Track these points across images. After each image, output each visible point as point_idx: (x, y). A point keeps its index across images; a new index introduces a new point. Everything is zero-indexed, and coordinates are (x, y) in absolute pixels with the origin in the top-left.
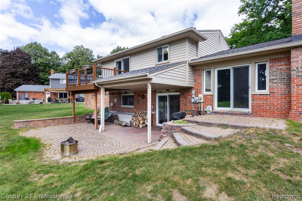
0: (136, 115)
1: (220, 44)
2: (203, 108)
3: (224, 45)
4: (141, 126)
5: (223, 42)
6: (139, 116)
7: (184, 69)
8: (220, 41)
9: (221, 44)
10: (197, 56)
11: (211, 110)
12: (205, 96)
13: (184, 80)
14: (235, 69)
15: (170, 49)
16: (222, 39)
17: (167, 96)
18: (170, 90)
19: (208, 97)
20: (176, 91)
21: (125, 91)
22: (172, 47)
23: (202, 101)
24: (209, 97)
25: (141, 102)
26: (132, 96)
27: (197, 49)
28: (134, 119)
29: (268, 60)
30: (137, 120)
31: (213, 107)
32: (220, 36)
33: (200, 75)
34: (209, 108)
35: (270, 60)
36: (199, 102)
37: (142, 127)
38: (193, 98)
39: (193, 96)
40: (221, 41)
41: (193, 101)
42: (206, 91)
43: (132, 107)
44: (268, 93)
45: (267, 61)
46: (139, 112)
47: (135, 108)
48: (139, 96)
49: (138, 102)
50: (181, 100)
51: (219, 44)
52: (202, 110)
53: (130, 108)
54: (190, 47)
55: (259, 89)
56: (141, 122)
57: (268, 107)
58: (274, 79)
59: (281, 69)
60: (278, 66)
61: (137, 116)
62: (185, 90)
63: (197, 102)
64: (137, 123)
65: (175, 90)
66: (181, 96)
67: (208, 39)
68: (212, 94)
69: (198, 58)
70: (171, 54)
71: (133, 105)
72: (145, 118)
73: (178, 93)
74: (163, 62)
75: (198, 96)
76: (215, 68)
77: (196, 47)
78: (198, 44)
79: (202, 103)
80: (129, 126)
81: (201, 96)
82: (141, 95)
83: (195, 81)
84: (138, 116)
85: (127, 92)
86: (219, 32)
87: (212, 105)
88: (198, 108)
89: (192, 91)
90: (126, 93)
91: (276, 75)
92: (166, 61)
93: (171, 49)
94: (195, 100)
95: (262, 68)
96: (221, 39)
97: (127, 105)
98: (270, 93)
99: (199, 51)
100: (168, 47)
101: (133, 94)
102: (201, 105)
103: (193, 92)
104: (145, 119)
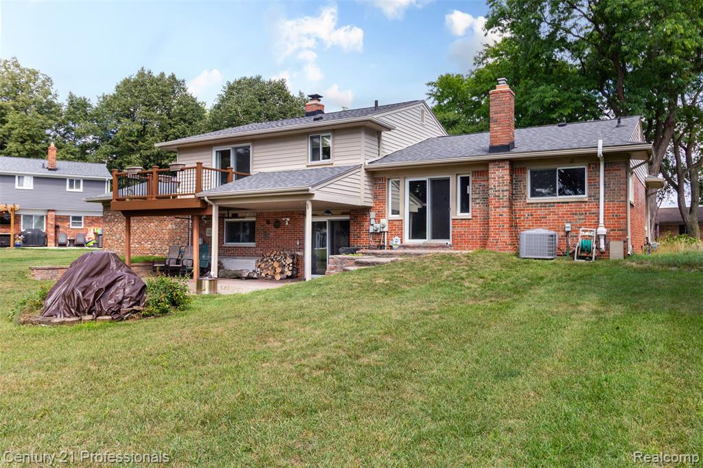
0: (265, 259)
1: (423, 125)
2: (388, 242)
3: (433, 127)
4: (278, 277)
5: (430, 122)
6: (272, 260)
7: (358, 178)
8: (423, 121)
9: (426, 126)
10: (379, 155)
11: (399, 243)
12: (390, 222)
13: (358, 195)
14: (433, 182)
15: (333, 141)
16: (427, 117)
17: (326, 222)
18: (332, 211)
19: (395, 223)
20: (343, 214)
21: (235, 212)
22: (337, 138)
23: (386, 229)
24: (397, 223)
25: (272, 234)
26: (253, 224)
27: (379, 142)
28: (263, 266)
29: (471, 172)
30: (270, 268)
31: (401, 240)
32: (423, 111)
33: (383, 187)
34: (396, 241)
35: (473, 172)
36: (381, 232)
37: (281, 279)
38: (373, 225)
39: (373, 222)
40: (425, 119)
41: (371, 231)
42: (393, 214)
43: (252, 244)
44: (470, 217)
45: (469, 174)
46: (271, 253)
47: (258, 246)
48: (268, 222)
49: (266, 234)
50: (352, 228)
51: (420, 127)
52: (386, 244)
53: (246, 248)
54: (366, 140)
55: (462, 212)
56: (279, 270)
57: (470, 237)
58: (477, 199)
59: (484, 186)
60: (481, 181)
61: (267, 261)
62: (360, 213)
63: (379, 231)
64: (269, 272)
65: (340, 212)
66: (352, 222)
67: (397, 128)
68: (400, 219)
69: (380, 157)
70: (336, 150)
71: (254, 241)
72: (284, 263)
73: (347, 218)
74: (322, 161)
75: (379, 222)
76: (405, 178)
77: (376, 139)
78: (380, 134)
79: (386, 234)
80: (255, 278)
81: (384, 221)
82: (272, 221)
83: (375, 196)
84: (270, 261)
85: (239, 215)
86: (422, 104)
87: (401, 235)
88: (380, 242)
89: (371, 213)
90: (235, 216)
91: (479, 193)
92: (326, 161)
93: (336, 142)
94: (375, 229)
95: (465, 182)
96: (425, 116)
97: (239, 241)
98: (473, 217)
99: (381, 146)
100: (330, 136)
101: (254, 219)
102: (384, 237)
103: (373, 214)
104: (284, 266)
